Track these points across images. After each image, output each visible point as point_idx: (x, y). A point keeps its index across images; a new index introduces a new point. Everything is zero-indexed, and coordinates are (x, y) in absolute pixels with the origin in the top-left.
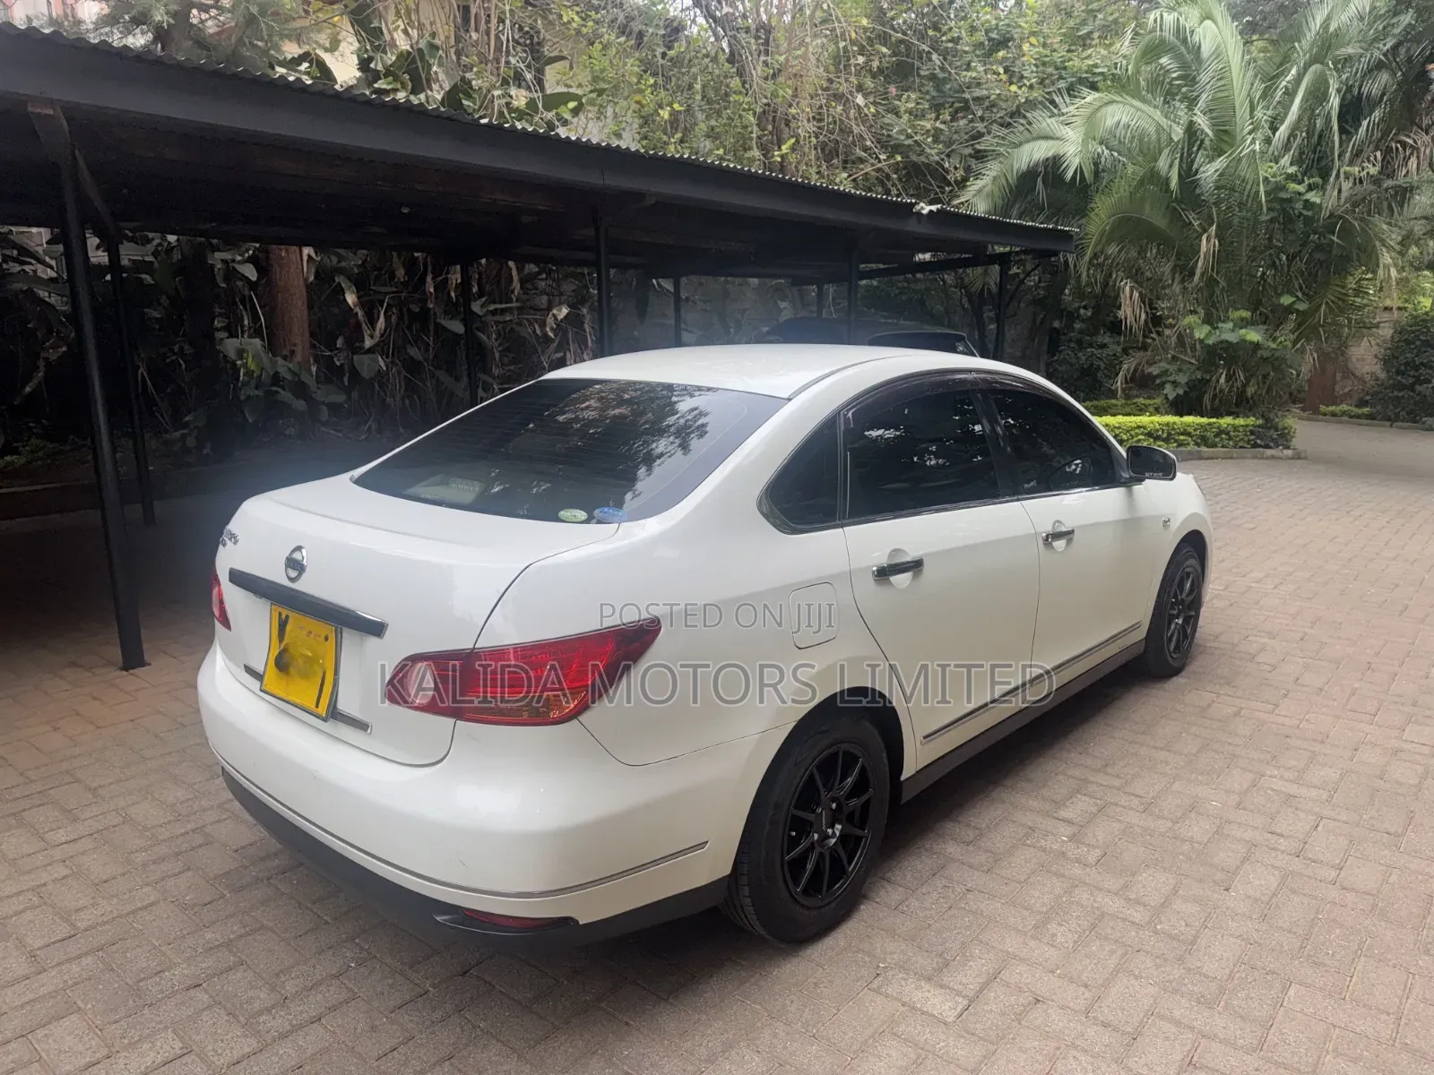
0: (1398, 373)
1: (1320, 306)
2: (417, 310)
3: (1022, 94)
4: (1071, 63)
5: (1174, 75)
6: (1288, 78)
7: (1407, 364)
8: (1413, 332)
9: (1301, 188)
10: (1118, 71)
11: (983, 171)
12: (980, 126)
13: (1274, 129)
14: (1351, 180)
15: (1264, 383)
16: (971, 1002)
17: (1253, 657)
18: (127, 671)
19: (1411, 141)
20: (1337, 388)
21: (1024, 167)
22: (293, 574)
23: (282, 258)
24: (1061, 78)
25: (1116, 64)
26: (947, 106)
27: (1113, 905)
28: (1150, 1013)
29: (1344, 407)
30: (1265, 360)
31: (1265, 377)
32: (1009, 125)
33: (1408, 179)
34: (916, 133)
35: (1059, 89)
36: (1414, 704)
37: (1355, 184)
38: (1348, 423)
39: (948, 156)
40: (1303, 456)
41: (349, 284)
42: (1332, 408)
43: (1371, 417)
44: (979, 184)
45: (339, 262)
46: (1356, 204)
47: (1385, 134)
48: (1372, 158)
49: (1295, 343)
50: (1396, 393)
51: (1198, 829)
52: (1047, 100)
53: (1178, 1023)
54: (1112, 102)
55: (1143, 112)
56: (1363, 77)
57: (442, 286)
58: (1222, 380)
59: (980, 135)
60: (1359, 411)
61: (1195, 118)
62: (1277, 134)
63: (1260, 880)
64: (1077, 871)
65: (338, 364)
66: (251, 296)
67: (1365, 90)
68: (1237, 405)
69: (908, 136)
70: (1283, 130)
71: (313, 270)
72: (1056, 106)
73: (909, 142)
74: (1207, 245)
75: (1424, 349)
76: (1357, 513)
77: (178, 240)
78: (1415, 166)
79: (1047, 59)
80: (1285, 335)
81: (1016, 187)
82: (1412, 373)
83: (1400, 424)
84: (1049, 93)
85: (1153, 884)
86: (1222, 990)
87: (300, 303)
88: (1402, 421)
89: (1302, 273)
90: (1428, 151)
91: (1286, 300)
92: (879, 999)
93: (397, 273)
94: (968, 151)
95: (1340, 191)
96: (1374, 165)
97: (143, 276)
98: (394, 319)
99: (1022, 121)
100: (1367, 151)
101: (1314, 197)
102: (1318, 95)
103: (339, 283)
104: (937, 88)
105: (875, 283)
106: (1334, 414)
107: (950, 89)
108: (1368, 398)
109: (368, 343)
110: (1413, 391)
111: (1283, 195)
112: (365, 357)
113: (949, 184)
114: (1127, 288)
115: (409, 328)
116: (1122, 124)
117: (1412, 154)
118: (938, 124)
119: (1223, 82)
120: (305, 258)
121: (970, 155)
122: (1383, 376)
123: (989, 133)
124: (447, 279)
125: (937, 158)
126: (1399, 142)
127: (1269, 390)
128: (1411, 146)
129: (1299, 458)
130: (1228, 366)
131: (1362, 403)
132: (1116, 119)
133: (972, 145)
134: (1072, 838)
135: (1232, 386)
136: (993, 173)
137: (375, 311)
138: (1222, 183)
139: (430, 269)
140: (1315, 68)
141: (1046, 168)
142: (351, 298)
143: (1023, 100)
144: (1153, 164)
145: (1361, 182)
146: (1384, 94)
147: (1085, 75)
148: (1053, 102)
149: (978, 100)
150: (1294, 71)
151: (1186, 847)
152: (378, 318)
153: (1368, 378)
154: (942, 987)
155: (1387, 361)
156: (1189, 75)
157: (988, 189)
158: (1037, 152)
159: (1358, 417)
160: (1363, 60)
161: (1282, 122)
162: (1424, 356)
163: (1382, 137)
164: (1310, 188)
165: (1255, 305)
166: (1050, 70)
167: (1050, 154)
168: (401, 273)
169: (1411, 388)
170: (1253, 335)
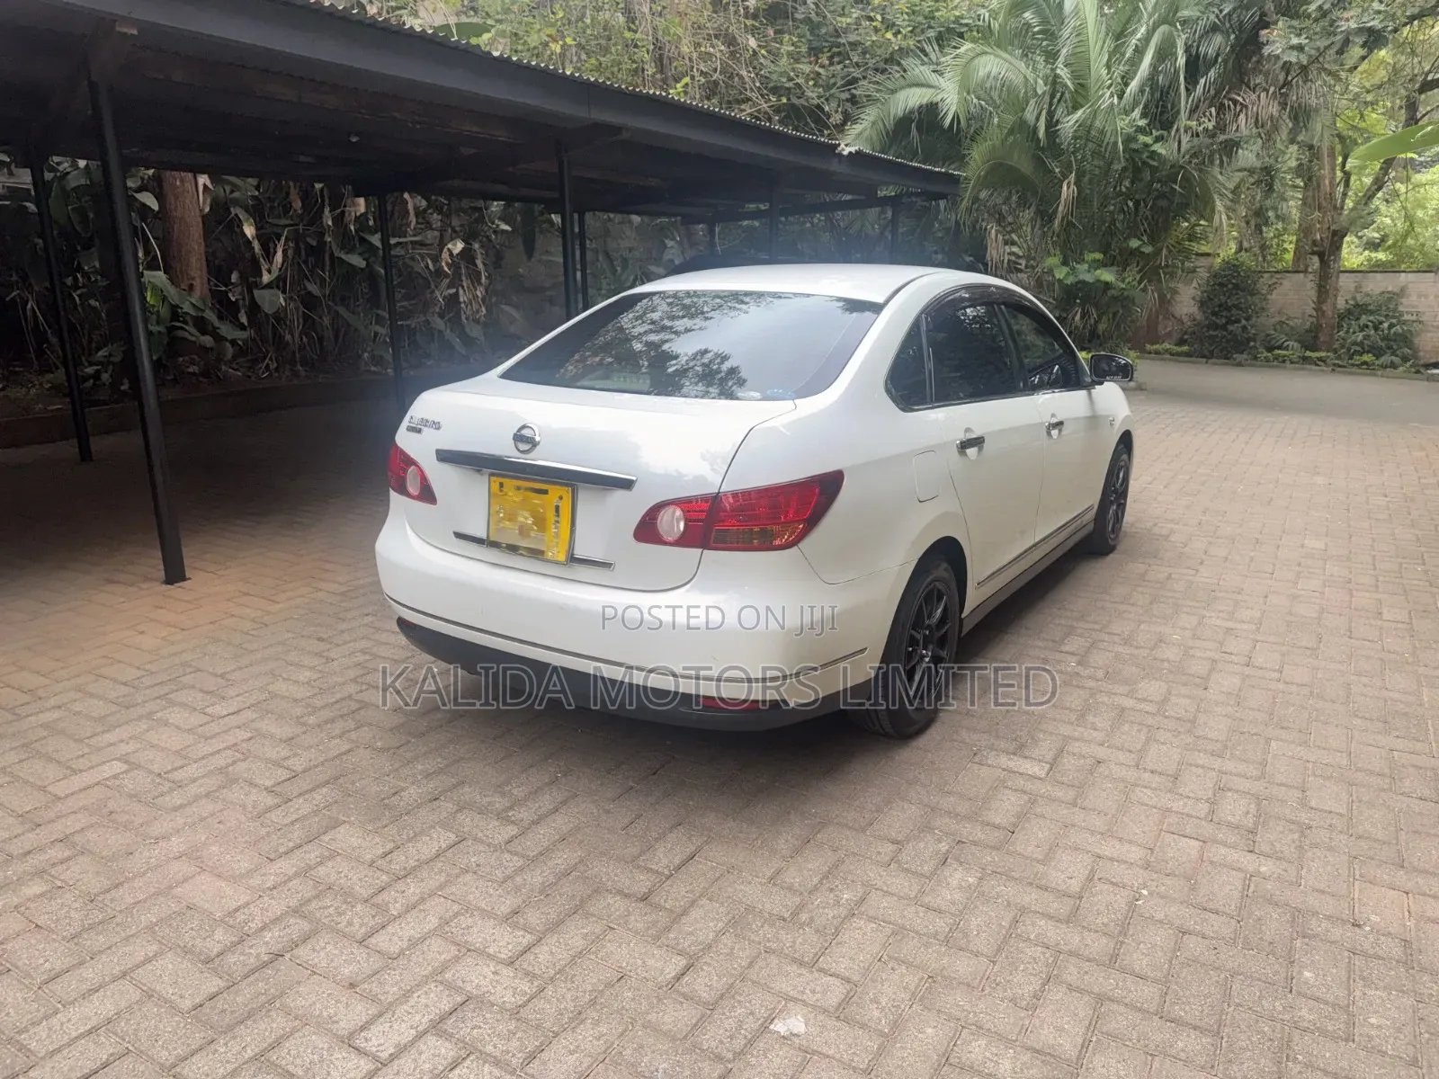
0: (1214, 314)
1: (1162, 249)
2: (314, 243)
3: (896, 43)
4: (940, 13)
5: (1036, 29)
6: (1139, 36)
7: (1220, 306)
8: (1226, 276)
9: (1148, 140)
10: (981, 23)
11: (862, 116)
12: (856, 73)
13: (1126, 85)
14: (1190, 134)
15: (1114, 320)
16: (1052, 765)
17: (1166, 538)
18: (172, 584)
19: (1240, 99)
20: (1160, 327)
21: (900, 114)
22: (523, 447)
23: (177, 187)
24: (930, 27)
25: (979, 15)
26: (826, 50)
27: (1129, 703)
28: (1180, 763)
29: (1166, 346)
30: (1115, 298)
31: (1115, 314)
32: (883, 71)
33: (1238, 134)
34: (797, 76)
35: (928, 38)
36: (1299, 565)
37: (1192, 136)
38: (1170, 360)
39: (827, 100)
40: (1144, 387)
41: (247, 216)
42: (1156, 347)
43: (1188, 355)
44: (858, 128)
45: (232, 192)
46: (1195, 155)
47: (1218, 93)
48: (1207, 114)
49: (1140, 283)
50: (1211, 332)
51: (1171, 653)
52: (918, 48)
53: (1203, 767)
54: (986, 53)
55: (1010, 63)
56: (1201, 37)
57: (339, 219)
58: (1078, 317)
59: (855, 81)
60: (1179, 349)
61: (1058, 71)
62: (1129, 89)
63: (1227, 681)
64: (1091, 684)
65: (233, 299)
66: (142, 227)
67: (1202, 50)
68: (1090, 341)
69: (791, 79)
70: (1134, 85)
71: (209, 201)
72: (926, 55)
73: (790, 85)
74: (1067, 191)
75: (1234, 292)
76: (1210, 429)
77: (87, 165)
78: (1244, 121)
79: (918, 8)
80: (1132, 275)
81: (893, 132)
82: (1224, 313)
83: (1214, 360)
84: (919, 42)
85: (1153, 689)
86: (1226, 747)
87: (196, 236)
88: (1216, 358)
89: (1147, 218)
90: (1255, 109)
91: (1134, 243)
92: (984, 769)
93: (294, 205)
94: (846, 95)
95: (1180, 142)
96: (1210, 120)
97: (28, 204)
98: (290, 252)
99: (896, 68)
100: (1203, 106)
101: (1158, 148)
102: (1165, 53)
103: (236, 215)
104: (812, 31)
105: (757, 224)
106: (1157, 353)
107: (826, 34)
108: (1186, 337)
109: (266, 278)
110: (1226, 330)
111: (1134, 146)
112: (266, 293)
113: (828, 128)
114: (993, 231)
115: (305, 262)
116: (993, 74)
117: (1241, 111)
118: (817, 69)
119: (1080, 38)
120: (201, 189)
121: (847, 100)
122: (1199, 317)
123: (864, 78)
124: (343, 212)
125: (816, 101)
126: (1230, 99)
127: (1118, 326)
128: (1241, 104)
129: (1142, 390)
130: (1083, 306)
131: (1181, 342)
132: (987, 70)
133: (849, 90)
134: (1079, 663)
135: (1086, 324)
136: (871, 118)
137: (271, 245)
138: (1079, 134)
139: (327, 201)
140: (1164, 28)
141: (920, 113)
142: (249, 231)
143: (897, 48)
144: (1020, 115)
145: (1198, 135)
146: (1218, 55)
147: (952, 26)
148: (923, 51)
149: (854, 45)
150: (1143, 30)
151: (1166, 664)
152: (275, 252)
153: (1185, 319)
154: (1026, 758)
155: (1202, 304)
156: (1049, 30)
157: (867, 133)
158: (912, 98)
159: (1178, 354)
160: (1200, 22)
161: (1133, 79)
162: (1234, 298)
163: (1216, 94)
164: (1157, 140)
165: (1105, 249)
166: (920, 19)
167: (925, 101)
168: (298, 204)
169: (1224, 327)
170: (1107, 276)
